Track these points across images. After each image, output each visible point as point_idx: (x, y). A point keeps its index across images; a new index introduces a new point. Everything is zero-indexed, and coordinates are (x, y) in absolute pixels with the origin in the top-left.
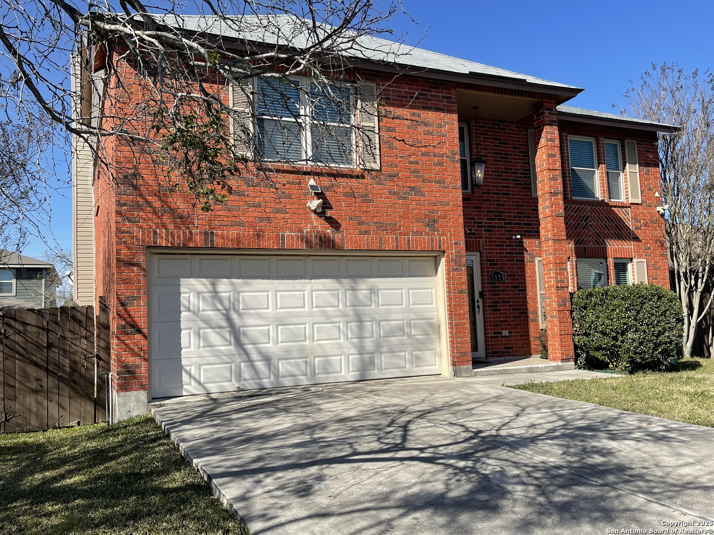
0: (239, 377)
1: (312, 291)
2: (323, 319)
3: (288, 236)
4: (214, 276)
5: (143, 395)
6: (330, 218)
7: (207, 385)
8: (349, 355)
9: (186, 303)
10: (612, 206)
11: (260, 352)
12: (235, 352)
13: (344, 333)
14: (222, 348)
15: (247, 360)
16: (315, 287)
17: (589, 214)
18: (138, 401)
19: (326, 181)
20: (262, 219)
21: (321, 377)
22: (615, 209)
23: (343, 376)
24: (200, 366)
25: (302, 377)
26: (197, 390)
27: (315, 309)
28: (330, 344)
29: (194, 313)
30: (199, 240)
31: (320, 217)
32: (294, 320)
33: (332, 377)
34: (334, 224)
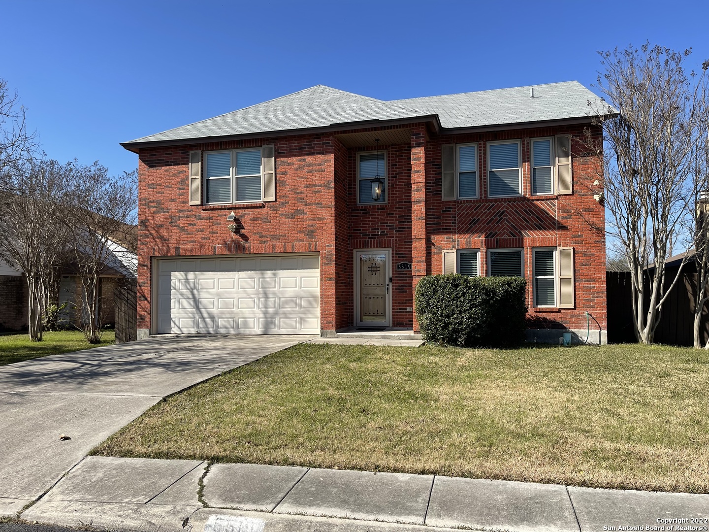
0: (198, 327)
1: (239, 279)
2: (245, 296)
3: (218, 247)
4: (186, 270)
5: (147, 331)
6: (243, 234)
7: (182, 329)
8: (259, 318)
9: (174, 286)
10: (533, 200)
11: (209, 314)
12: (195, 313)
13: (257, 304)
14: (189, 310)
15: (201, 317)
16: (241, 276)
17: (505, 209)
18: (145, 333)
19: (240, 212)
20: (205, 238)
21: (242, 331)
22: (538, 203)
23: (254, 331)
24: (179, 319)
25: (232, 329)
26: (178, 331)
27: (240, 290)
28: (249, 311)
29: (177, 290)
30: (173, 252)
31: (236, 234)
32: (228, 296)
33: (247, 331)
34: (245, 238)
